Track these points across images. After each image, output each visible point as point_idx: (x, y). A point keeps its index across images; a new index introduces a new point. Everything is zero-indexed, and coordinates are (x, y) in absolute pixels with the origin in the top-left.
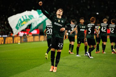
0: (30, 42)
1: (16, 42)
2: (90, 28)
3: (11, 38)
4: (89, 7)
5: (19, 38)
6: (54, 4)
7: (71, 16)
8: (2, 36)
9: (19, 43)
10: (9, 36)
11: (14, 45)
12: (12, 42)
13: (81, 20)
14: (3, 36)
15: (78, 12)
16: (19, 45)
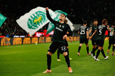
0: (47, 42)
1: (34, 43)
2: (101, 30)
3: (29, 39)
4: (105, 9)
5: (37, 39)
6: (71, 5)
7: (88, 17)
8: (19, 36)
9: (36, 44)
10: (26, 36)
11: (32, 45)
12: (30, 43)
13: (95, 22)
14: (21, 36)
15: (94, 14)
16: (36, 45)
